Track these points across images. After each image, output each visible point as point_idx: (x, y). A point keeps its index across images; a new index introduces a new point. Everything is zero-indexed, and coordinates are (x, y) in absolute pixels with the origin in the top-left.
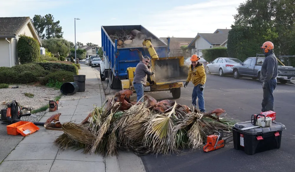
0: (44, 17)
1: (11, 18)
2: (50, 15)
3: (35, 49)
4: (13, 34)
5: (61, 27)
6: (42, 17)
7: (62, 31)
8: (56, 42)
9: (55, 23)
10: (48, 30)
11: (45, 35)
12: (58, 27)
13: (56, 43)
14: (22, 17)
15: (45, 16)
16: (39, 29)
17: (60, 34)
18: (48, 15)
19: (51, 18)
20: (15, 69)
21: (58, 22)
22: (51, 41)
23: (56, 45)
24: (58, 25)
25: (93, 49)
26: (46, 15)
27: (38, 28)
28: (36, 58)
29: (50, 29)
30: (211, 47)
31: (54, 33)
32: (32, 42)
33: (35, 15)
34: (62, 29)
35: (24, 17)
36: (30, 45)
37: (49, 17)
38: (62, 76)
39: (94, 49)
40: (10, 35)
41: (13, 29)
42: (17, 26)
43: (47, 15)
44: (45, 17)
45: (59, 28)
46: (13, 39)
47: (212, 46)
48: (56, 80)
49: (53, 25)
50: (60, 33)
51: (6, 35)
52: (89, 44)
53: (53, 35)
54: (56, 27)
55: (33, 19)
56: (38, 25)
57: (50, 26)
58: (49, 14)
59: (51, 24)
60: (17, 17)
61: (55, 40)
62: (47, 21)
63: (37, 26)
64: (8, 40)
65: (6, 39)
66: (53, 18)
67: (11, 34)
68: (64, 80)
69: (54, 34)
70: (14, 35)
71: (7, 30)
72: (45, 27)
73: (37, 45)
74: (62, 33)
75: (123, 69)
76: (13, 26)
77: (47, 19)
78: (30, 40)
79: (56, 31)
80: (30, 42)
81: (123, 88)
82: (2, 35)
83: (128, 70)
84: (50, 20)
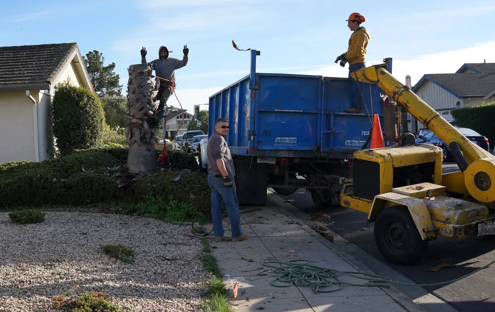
0: (84, 57)
1: (35, 46)
2: (96, 52)
3: (95, 117)
4: (43, 80)
5: (118, 75)
7: (120, 84)
9: (107, 68)
12: (113, 76)
14: (59, 45)
15: (87, 55)
17: (116, 90)
18: (92, 52)
19: (98, 58)
21: (112, 66)
23: (115, 111)
24: (113, 71)
25: (178, 118)
26: (88, 53)
28: (95, 138)
29: (97, 79)
30: (458, 103)
32: (86, 99)
34: (119, 80)
35: (63, 44)
36: (82, 108)
37: (94, 56)
38: (185, 186)
39: (181, 118)
40: (37, 84)
41: (44, 69)
42: (52, 64)
43: (90, 53)
44: (86, 58)
45: (114, 77)
46: (41, 93)
47: (461, 101)
48: (171, 197)
49: (102, 73)
50: (115, 87)
51: (28, 83)
52: (170, 108)
53: (102, 91)
54: (107, 75)
57: (97, 75)
58: (94, 51)
59: (97, 70)
60: (48, 45)
61: (114, 99)
62: (90, 63)
64: (31, 96)
65: (28, 92)
66: (101, 57)
67: (39, 81)
68: (192, 196)
69: (104, 90)
70: (45, 84)
71: (28, 73)
73: (97, 107)
74: (120, 86)
75: (268, 132)
76: (41, 63)
77: (91, 60)
78: (83, 96)
79: (108, 83)
80: (83, 100)
81: (423, 230)
82: (17, 83)
83: (379, 160)
84: (97, 63)
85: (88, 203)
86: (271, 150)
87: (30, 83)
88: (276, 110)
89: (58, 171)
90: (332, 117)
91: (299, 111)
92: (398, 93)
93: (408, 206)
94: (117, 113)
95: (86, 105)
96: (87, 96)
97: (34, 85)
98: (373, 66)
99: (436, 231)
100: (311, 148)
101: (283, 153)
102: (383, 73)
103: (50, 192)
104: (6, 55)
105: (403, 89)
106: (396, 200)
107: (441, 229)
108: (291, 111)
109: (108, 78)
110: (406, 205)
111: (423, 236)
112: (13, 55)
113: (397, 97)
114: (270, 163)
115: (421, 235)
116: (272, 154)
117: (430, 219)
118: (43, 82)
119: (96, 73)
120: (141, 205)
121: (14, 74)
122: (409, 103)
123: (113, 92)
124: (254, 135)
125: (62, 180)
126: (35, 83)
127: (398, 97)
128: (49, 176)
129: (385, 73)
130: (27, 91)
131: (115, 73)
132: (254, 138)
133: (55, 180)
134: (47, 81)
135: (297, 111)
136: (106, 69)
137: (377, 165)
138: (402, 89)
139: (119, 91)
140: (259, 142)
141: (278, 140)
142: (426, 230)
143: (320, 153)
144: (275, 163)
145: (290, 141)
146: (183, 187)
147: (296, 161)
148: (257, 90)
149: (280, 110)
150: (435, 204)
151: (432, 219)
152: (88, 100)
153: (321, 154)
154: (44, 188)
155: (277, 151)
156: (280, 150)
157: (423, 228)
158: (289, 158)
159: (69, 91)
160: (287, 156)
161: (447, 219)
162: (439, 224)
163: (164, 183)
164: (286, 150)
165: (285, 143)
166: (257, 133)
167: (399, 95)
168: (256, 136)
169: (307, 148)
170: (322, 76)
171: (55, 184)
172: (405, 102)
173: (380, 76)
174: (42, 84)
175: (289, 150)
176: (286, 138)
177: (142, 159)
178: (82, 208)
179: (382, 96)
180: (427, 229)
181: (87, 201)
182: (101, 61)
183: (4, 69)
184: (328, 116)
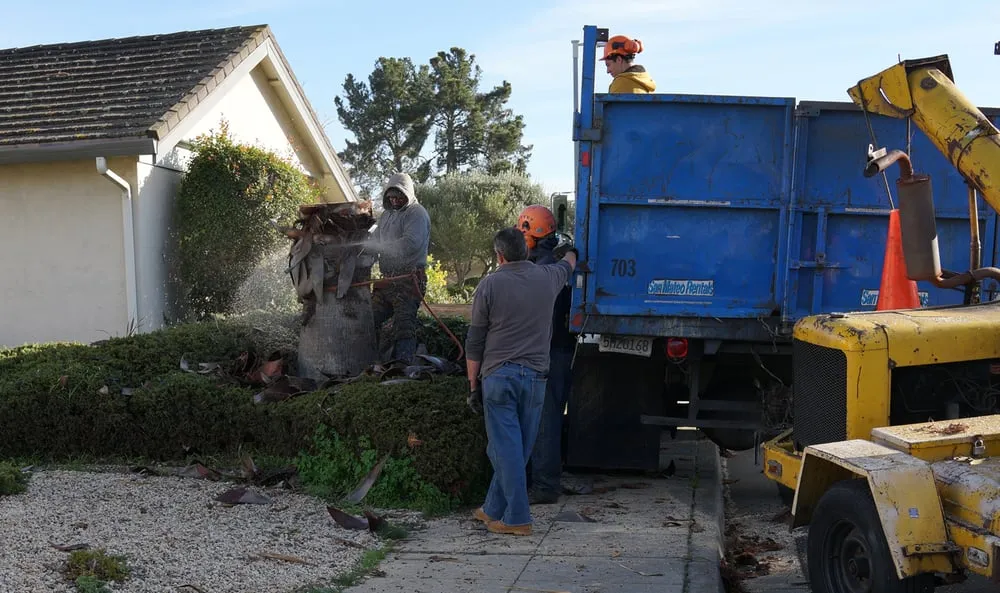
0: (424, 68)
1: (161, 38)
2: (459, 53)
4: (139, 130)
5: (518, 118)
6: (417, 70)
7: (524, 142)
8: (476, 198)
9: (488, 96)
10: (447, 137)
11: (434, 164)
12: (505, 120)
13: (478, 204)
14: (222, 31)
15: (434, 61)
16: (403, 136)
17: (512, 159)
18: (448, 52)
19: (464, 69)
20: (116, 355)
21: (503, 92)
22: (450, 196)
23: (473, 217)
24: (505, 107)
26: (437, 56)
27: (396, 132)
29: (460, 130)
31: (481, 157)
32: (263, 180)
33: (382, 60)
34: (523, 130)
36: (252, 203)
37: (451, 65)
40: (125, 140)
41: (156, 99)
42: (181, 84)
43: (442, 54)
44: (431, 70)
45: (509, 122)
46: (144, 165)
49: (474, 111)
50: (511, 151)
51: (101, 137)
54: (489, 117)
55: (368, 83)
56: (392, 114)
57: (461, 117)
58: (453, 50)
59: (461, 104)
60: (193, 34)
61: (472, 184)
62: (441, 85)
63: (391, 120)
64: (110, 173)
65: (100, 162)
66: (473, 67)
68: (413, 440)
70: (145, 138)
72: (430, 123)
74: (525, 149)
75: (629, 266)
76: (158, 84)
77: (442, 76)
78: (256, 170)
79: (489, 140)
80: (255, 180)
81: (904, 550)
82: (75, 139)
83: (846, 345)
84: (458, 82)
85: (185, 454)
86: (633, 316)
87: (107, 137)
88: (650, 201)
89: (121, 367)
90: (822, 222)
91: (720, 204)
92: (960, 146)
93: (869, 479)
94: (478, 224)
95: (262, 194)
96: (270, 171)
97: (117, 141)
98: (901, 64)
99: (954, 554)
100: (754, 313)
101: (669, 324)
102: (929, 84)
103: (90, 422)
104: (81, 64)
105: (977, 132)
106: (846, 461)
107: (966, 549)
108: (697, 203)
109: (491, 127)
110: (865, 474)
111: (902, 567)
112: (98, 63)
113: (958, 155)
114: (636, 352)
115: (897, 564)
116: (638, 327)
117: (940, 519)
118: (140, 135)
119: (456, 112)
120: (300, 461)
121: (78, 113)
122: (986, 176)
123: (502, 164)
124: (586, 273)
125: (127, 392)
126: (120, 136)
127: (960, 158)
128: (90, 380)
129: (934, 84)
130: (97, 159)
131: (510, 111)
132: (585, 281)
133: (104, 390)
134: (147, 131)
135: (713, 203)
136: (485, 100)
137: (838, 358)
138: (971, 133)
139: (520, 161)
140: (600, 293)
141: (658, 287)
142: (911, 550)
143: (781, 326)
144: (648, 353)
145: (694, 290)
146: (394, 416)
147: (711, 349)
148: (596, 142)
149: (662, 201)
150: (970, 478)
151: (945, 519)
152: (271, 183)
153: (783, 331)
154: (75, 411)
155: (650, 318)
156: (662, 317)
157: (905, 544)
158: (690, 340)
159: (222, 158)
160: (681, 335)
161: (988, 523)
162: (962, 536)
163: (350, 403)
164: (679, 318)
165: (677, 297)
166: (592, 269)
167: (963, 151)
168: (590, 276)
169: (742, 313)
170: (794, 99)
171: (103, 401)
172: (977, 172)
173: (919, 92)
174: (136, 139)
175: (687, 318)
176: (680, 283)
177: (330, 340)
178: (170, 465)
179: (874, 154)
180: (917, 549)
181: (184, 447)
182: (472, 77)
183: (60, 100)
184: (809, 217)
